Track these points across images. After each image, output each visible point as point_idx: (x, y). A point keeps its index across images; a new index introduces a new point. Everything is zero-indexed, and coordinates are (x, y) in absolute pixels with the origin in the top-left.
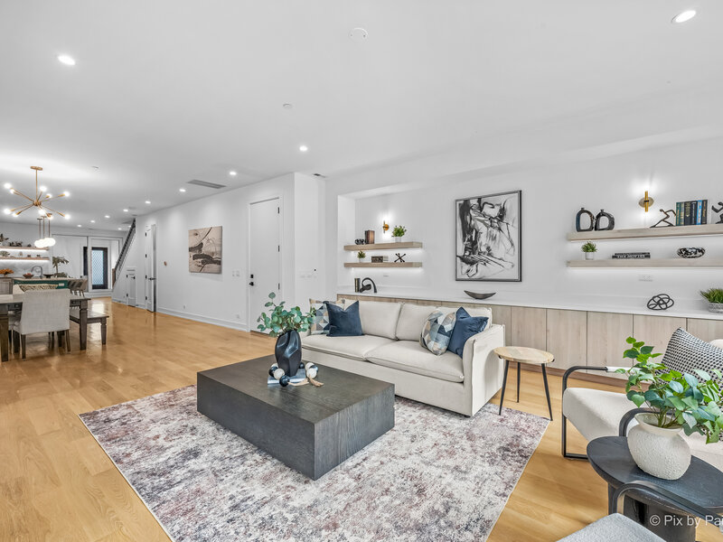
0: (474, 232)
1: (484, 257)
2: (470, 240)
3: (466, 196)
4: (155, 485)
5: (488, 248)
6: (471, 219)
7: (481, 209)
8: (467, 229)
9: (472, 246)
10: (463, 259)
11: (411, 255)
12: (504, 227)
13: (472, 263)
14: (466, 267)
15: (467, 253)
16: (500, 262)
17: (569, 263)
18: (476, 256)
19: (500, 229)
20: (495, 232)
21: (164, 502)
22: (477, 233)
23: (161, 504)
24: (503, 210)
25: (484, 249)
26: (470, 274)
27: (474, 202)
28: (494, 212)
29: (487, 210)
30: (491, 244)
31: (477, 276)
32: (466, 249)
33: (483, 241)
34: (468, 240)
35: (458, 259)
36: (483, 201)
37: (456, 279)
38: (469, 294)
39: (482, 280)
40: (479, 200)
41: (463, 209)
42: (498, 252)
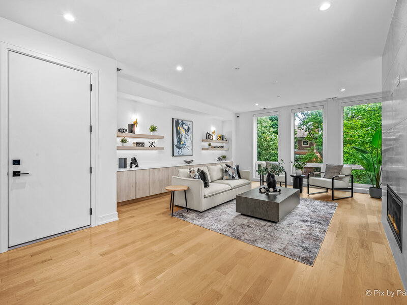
0: (180, 135)
1: (183, 146)
2: (179, 138)
3: (178, 118)
5: (185, 142)
6: (179, 129)
8: (178, 133)
9: (180, 141)
10: (177, 146)
12: (189, 134)
13: (180, 148)
14: (178, 150)
15: (178, 144)
16: (188, 148)
17: (203, 149)
18: (181, 145)
20: (187, 135)
24: (189, 127)
25: (183, 143)
26: (179, 153)
27: (180, 121)
28: (186, 128)
29: (184, 125)
30: (186, 140)
31: (181, 154)
32: (178, 142)
33: (183, 139)
35: (175, 146)
36: (183, 122)
37: (173, 156)
38: (186, 162)
39: (182, 156)
40: (182, 121)
41: (177, 123)
42: (188, 144)
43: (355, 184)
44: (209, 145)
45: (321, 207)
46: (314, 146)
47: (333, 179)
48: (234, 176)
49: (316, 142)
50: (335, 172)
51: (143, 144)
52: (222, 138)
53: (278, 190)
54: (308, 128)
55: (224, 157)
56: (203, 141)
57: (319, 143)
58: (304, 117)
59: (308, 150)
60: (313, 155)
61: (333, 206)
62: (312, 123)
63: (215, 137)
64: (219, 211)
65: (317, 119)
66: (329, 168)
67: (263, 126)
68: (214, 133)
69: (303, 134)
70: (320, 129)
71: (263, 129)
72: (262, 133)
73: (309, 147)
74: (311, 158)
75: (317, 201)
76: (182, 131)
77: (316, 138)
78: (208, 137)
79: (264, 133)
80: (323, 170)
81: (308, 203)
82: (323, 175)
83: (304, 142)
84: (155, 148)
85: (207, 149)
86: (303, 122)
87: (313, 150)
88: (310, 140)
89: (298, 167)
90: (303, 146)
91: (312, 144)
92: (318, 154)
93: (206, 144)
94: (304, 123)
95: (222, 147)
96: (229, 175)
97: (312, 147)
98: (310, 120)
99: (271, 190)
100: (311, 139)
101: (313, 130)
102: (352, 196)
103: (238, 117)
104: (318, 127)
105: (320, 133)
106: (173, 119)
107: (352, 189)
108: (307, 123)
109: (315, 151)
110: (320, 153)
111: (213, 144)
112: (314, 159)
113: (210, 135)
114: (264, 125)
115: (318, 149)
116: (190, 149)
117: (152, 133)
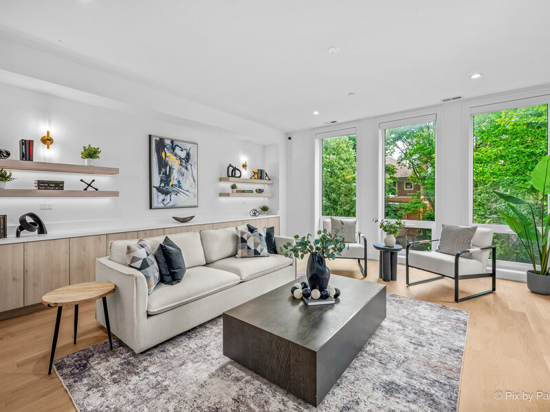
0: (168, 167)
1: (176, 189)
2: (165, 173)
3: (163, 135)
4: (441, 392)
5: (179, 182)
6: (166, 156)
7: (174, 149)
8: (163, 164)
9: (166, 179)
10: (159, 189)
11: (102, 181)
12: (189, 167)
13: (167, 193)
14: (162, 197)
15: (163, 185)
16: (187, 193)
18: (170, 188)
19: (187, 168)
20: (184, 169)
21: (449, 378)
22: (170, 168)
23: (452, 379)
24: (188, 154)
25: (176, 182)
26: (165, 202)
27: (168, 142)
28: (183, 155)
29: (177, 150)
30: (181, 178)
31: (171, 204)
32: (162, 181)
33: (175, 175)
34: (163, 174)
35: (154, 190)
36: (175, 143)
37: (151, 208)
38: (176, 219)
39: (173, 207)
40: (172, 142)
41: (159, 146)
42: (185, 185)
43: (498, 262)
44: (234, 187)
45: (432, 324)
46: (421, 190)
47: (458, 256)
48: (258, 249)
49: (423, 184)
50: (459, 241)
51: (59, 185)
52: (260, 175)
53: (333, 293)
54: (412, 163)
55: (265, 209)
56: (221, 179)
57: (428, 186)
58: (406, 147)
59: (412, 195)
60: (420, 203)
61: (459, 319)
62: (417, 156)
63: (246, 174)
64: (172, 351)
65: (424, 150)
66: (447, 232)
67: (342, 159)
68: (244, 166)
69: (406, 173)
70: (429, 164)
71: (342, 162)
72: (340, 169)
73: (414, 191)
74: (417, 207)
75: (424, 305)
76: (173, 161)
77: (424, 178)
78: (232, 172)
79: (343, 169)
80: (436, 234)
81: (406, 312)
82: (435, 245)
83: (407, 184)
84: (97, 192)
85: (228, 195)
86: (406, 154)
87: (419, 195)
88: (415, 182)
89: (388, 230)
90: (405, 189)
91: (418, 188)
92: (427, 202)
93: (226, 186)
94: (407, 156)
95: (260, 191)
96: (249, 248)
97: (418, 191)
98: (415, 152)
99: (316, 293)
100: (417, 180)
101: (419, 167)
102: (494, 289)
103: (290, 138)
104: (426, 162)
105: (430, 170)
106: (150, 136)
107: (493, 275)
108: (411, 155)
109: (422, 197)
110: (429, 200)
111: (240, 186)
112: (421, 210)
113: (235, 169)
114: (344, 156)
115: (427, 195)
116: (191, 195)
117: (86, 162)
